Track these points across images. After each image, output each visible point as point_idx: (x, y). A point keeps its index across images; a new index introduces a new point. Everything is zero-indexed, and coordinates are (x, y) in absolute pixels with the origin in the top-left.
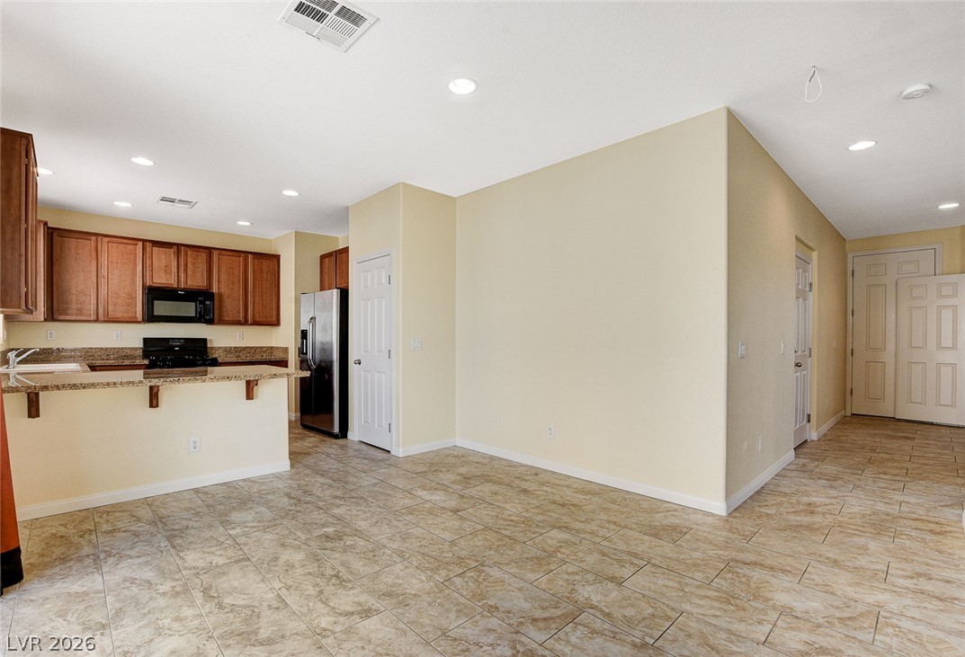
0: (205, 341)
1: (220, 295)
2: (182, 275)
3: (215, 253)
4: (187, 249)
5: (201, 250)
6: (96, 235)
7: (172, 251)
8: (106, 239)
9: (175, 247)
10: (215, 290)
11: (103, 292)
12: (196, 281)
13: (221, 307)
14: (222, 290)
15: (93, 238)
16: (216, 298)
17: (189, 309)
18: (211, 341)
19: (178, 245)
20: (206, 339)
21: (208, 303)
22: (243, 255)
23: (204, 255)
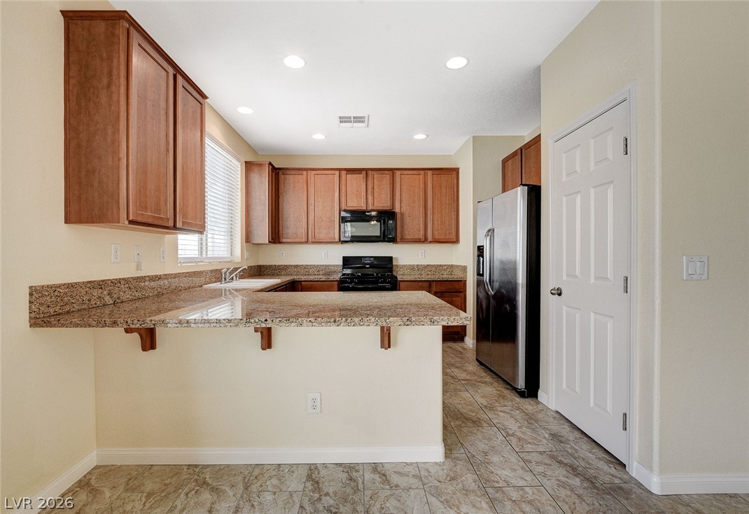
0: (391, 258)
1: (402, 214)
2: (370, 198)
3: (398, 173)
4: (374, 173)
5: (386, 172)
6: (307, 170)
7: (362, 176)
8: (313, 172)
9: (364, 172)
10: (397, 210)
11: (311, 217)
12: (381, 202)
13: (402, 227)
14: (404, 210)
15: (305, 172)
16: (399, 216)
17: (374, 228)
18: (396, 259)
19: (366, 170)
20: (392, 257)
21: (391, 222)
22: (422, 172)
23: (387, 177)
